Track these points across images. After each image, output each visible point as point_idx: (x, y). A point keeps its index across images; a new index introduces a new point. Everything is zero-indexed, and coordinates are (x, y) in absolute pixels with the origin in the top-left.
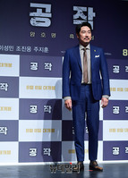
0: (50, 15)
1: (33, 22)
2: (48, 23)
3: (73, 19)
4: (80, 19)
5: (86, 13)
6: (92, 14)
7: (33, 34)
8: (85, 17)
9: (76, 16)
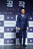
0: (12, 4)
1: (8, 6)
2: (12, 6)
3: (19, 5)
4: (21, 5)
5: (22, 3)
6: (24, 3)
7: (8, 9)
8: (22, 4)
9: (20, 4)
